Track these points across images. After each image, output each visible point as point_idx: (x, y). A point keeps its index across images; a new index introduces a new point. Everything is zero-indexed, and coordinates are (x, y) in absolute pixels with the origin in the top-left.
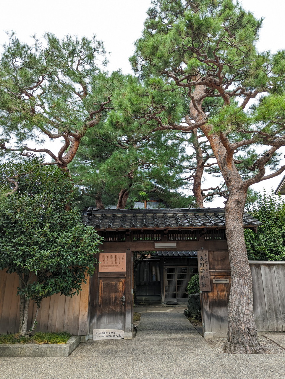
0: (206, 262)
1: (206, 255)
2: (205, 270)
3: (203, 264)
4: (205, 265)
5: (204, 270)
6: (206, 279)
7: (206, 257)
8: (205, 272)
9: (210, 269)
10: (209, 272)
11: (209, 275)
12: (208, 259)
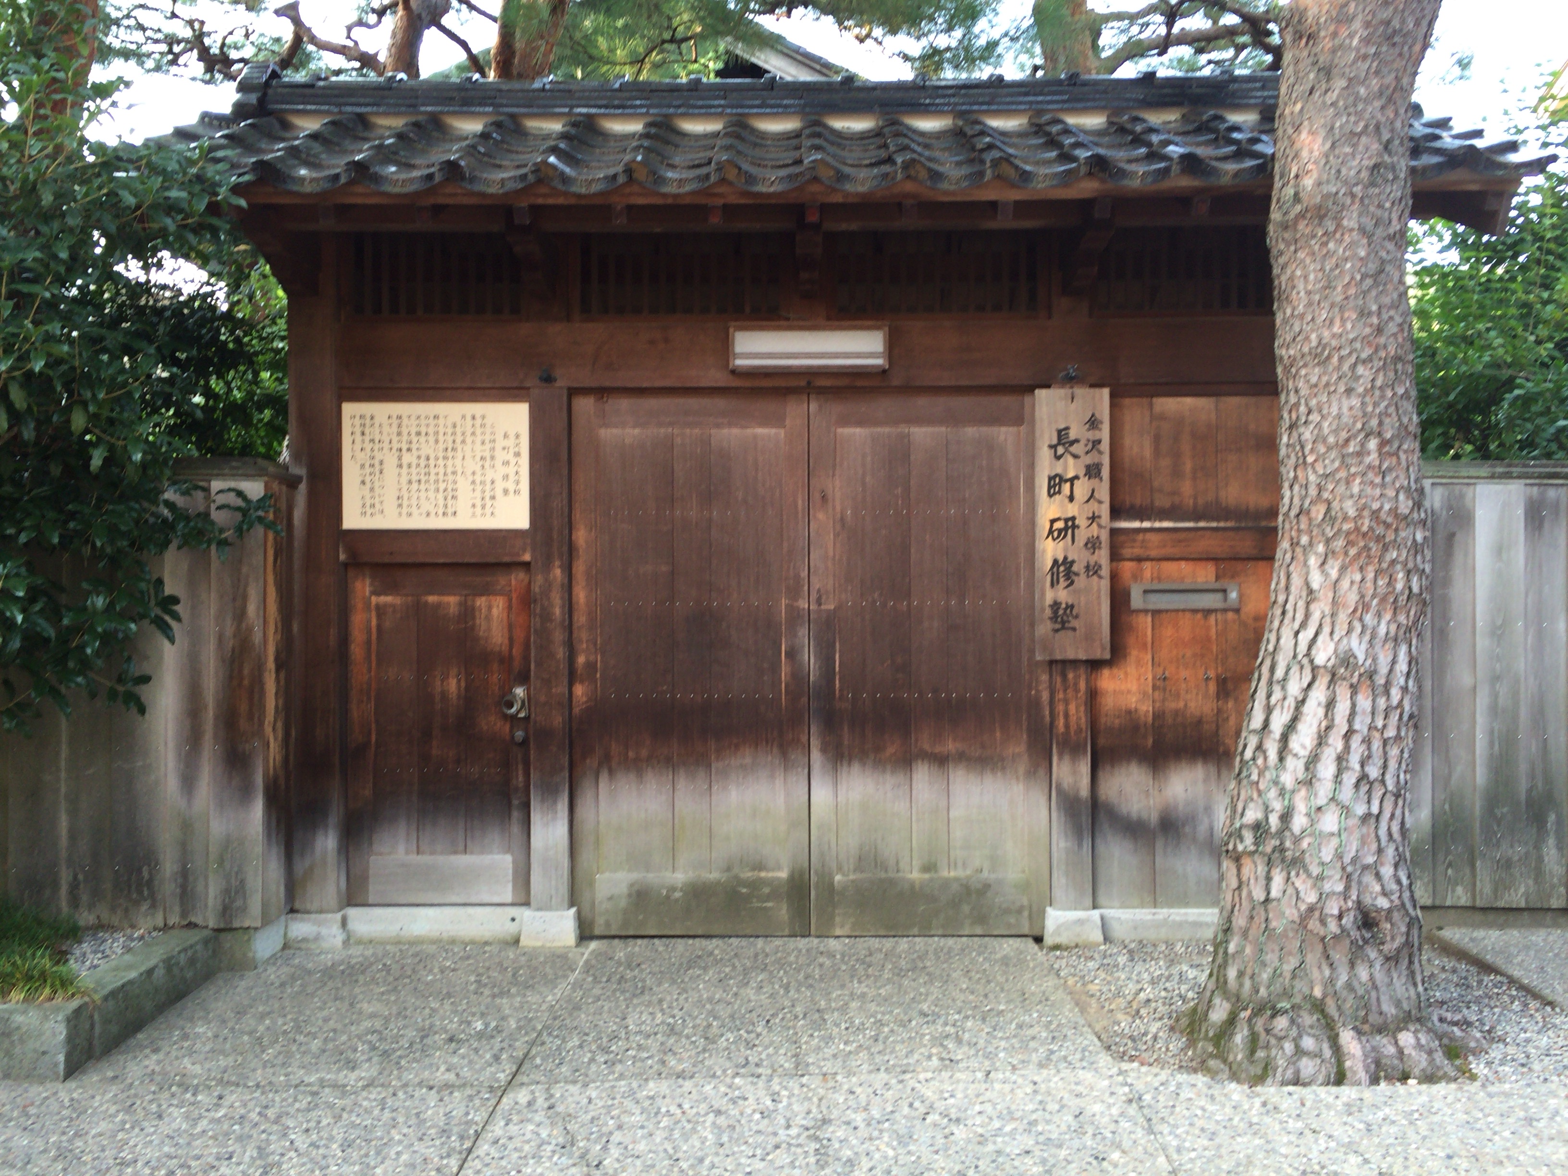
0: (1093, 471)
1: (1093, 423)
2: (1082, 522)
3: (1072, 480)
4: (1082, 489)
5: (1071, 524)
6: (1081, 581)
7: (1096, 435)
8: (1082, 535)
9: (1116, 512)
10: (1105, 536)
11: (1103, 556)
12: (1105, 446)
